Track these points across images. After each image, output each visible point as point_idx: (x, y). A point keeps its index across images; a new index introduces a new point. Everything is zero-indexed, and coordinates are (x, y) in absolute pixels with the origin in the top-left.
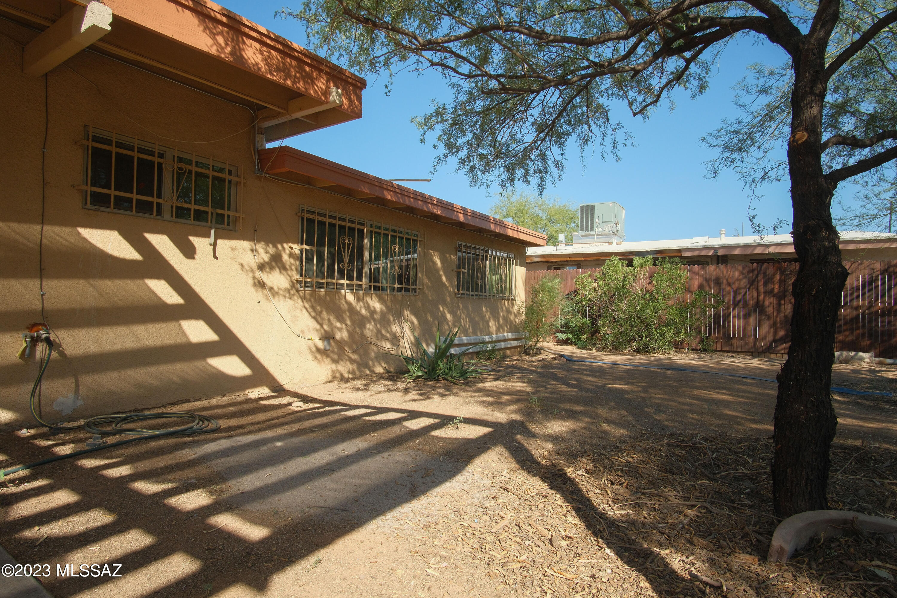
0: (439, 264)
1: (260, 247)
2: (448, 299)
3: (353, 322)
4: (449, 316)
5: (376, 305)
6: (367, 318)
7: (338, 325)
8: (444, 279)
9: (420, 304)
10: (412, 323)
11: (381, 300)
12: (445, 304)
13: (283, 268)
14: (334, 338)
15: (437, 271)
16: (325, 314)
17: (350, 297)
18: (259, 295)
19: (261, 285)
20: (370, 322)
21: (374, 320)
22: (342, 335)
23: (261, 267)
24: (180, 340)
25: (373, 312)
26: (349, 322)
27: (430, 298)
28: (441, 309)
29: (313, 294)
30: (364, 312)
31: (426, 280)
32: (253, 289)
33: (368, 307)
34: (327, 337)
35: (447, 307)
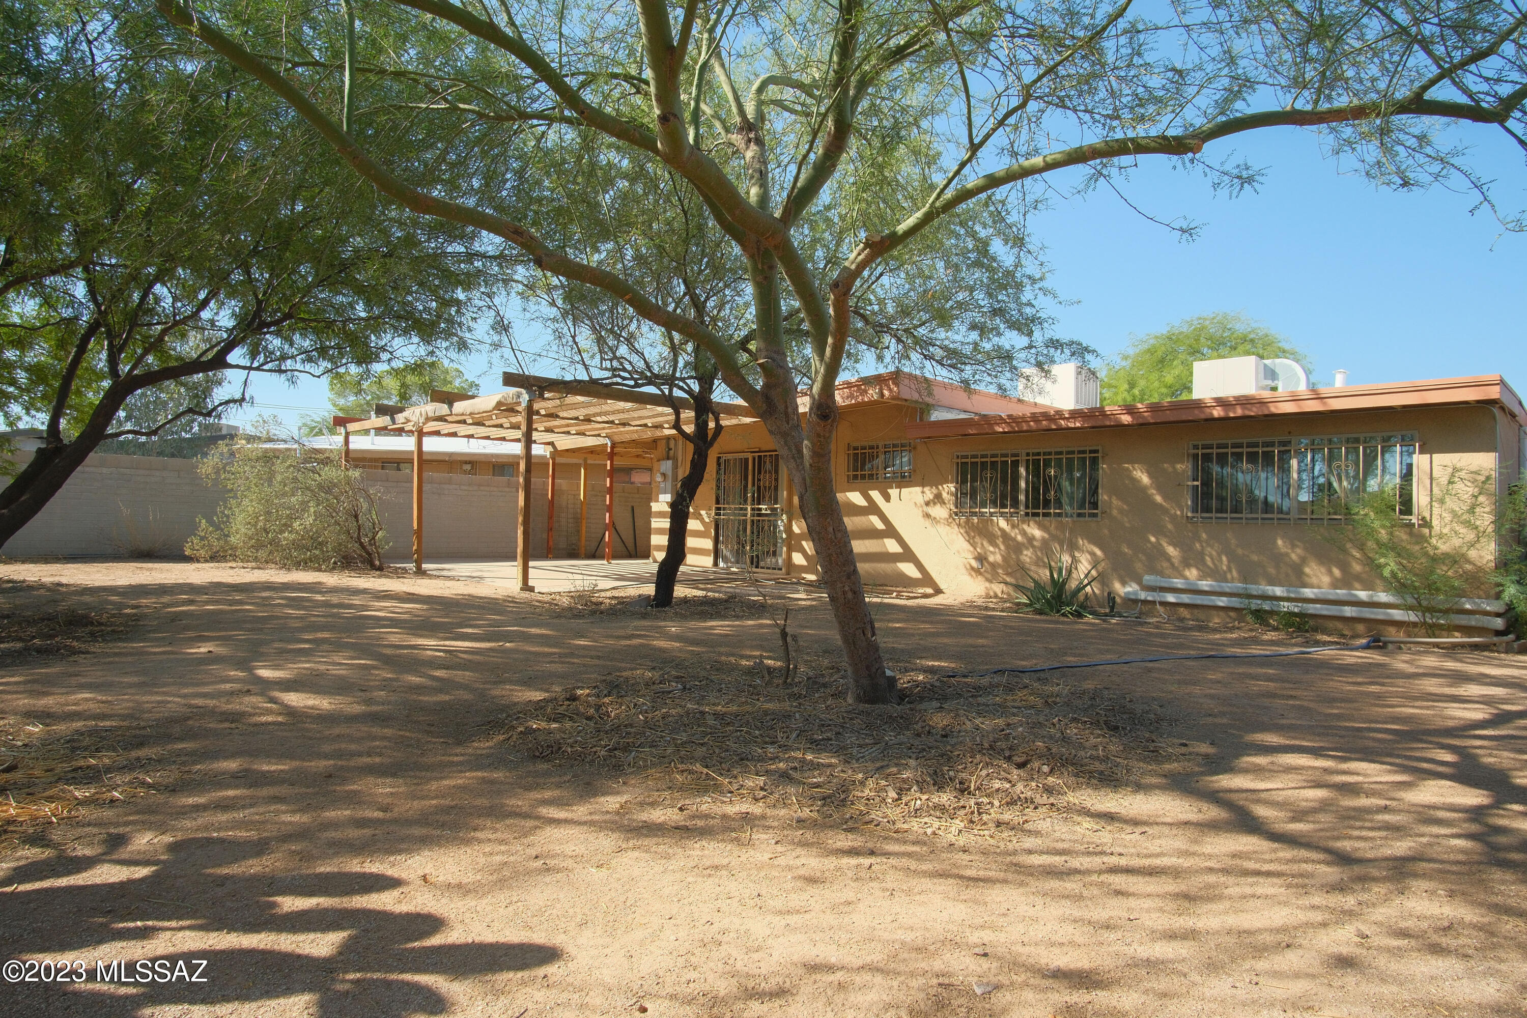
0: (1145, 479)
1: (927, 489)
2: (1170, 526)
3: (1008, 547)
4: (1171, 550)
5: (1037, 533)
6: (1023, 544)
7: (991, 549)
8: (1158, 499)
9: (1106, 531)
10: (1093, 554)
11: (1041, 526)
12: (1160, 531)
13: (943, 503)
14: (986, 559)
15: (1143, 489)
16: (978, 539)
17: (1003, 523)
18: (927, 523)
19: (928, 516)
20: (1027, 549)
21: (1033, 547)
22: (995, 556)
23: (927, 504)
24: (883, 550)
25: (1031, 539)
26: (1002, 547)
27: (1127, 525)
28: (1153, 539)
29: (968, 522)
30: (1019, 538)
31: (1115, 501)
32: (922, 520)
33: (1024, 533)
34: (981, 559)
35: (1166, 536)
